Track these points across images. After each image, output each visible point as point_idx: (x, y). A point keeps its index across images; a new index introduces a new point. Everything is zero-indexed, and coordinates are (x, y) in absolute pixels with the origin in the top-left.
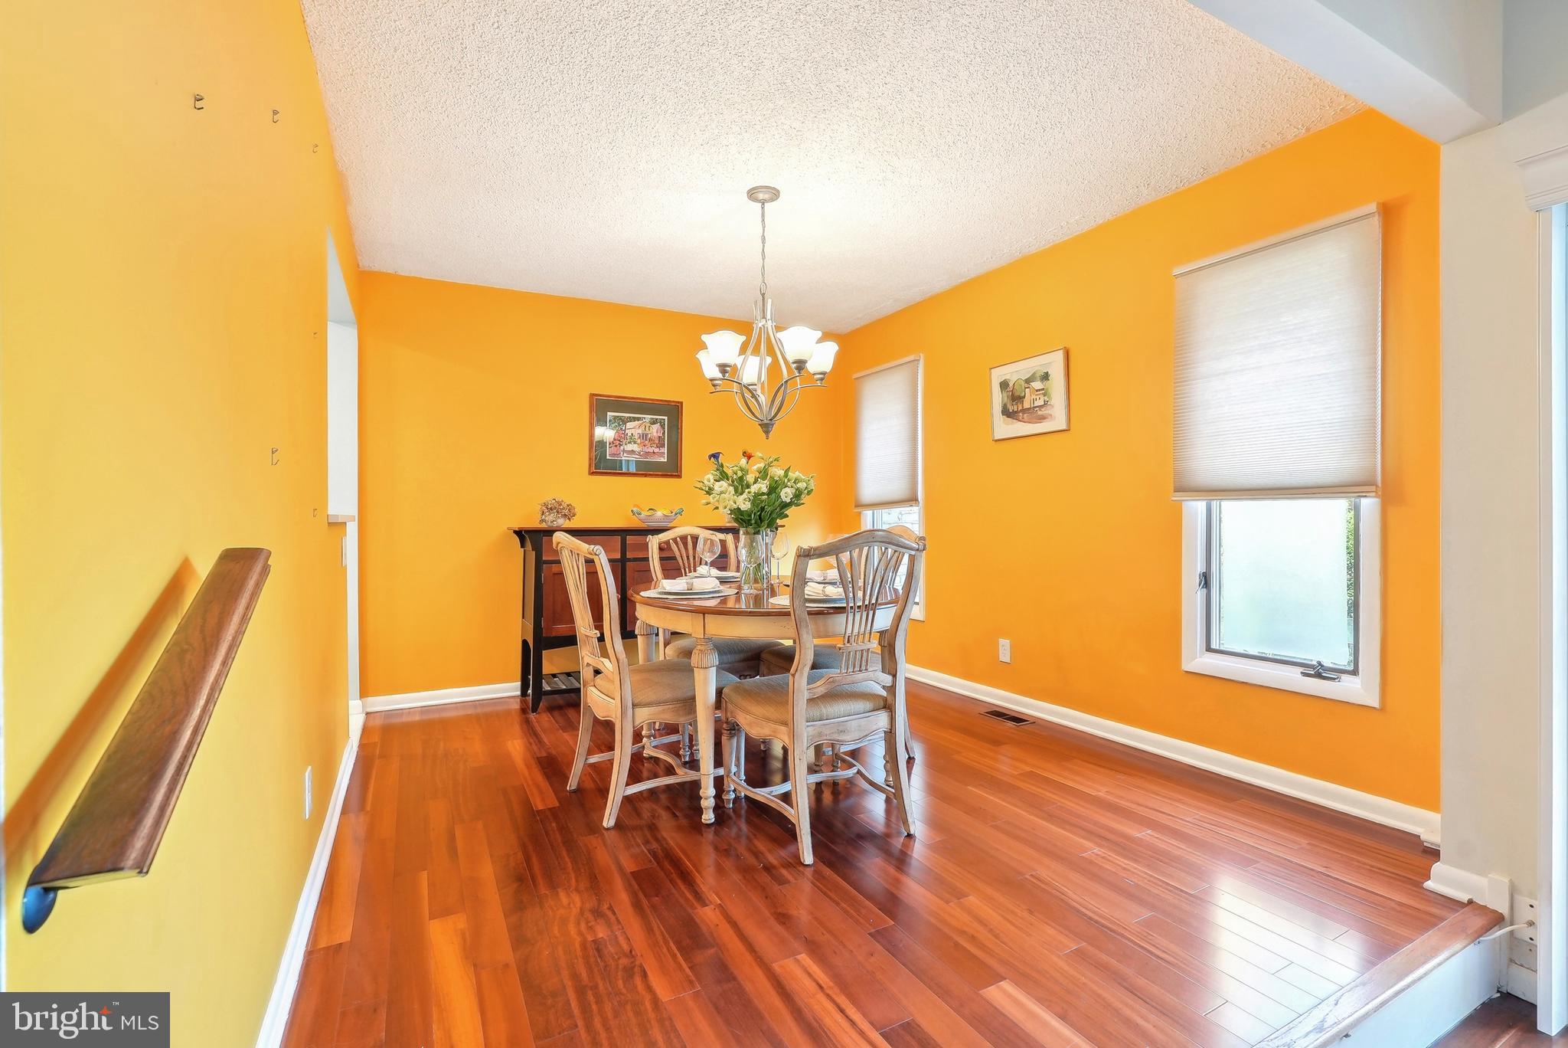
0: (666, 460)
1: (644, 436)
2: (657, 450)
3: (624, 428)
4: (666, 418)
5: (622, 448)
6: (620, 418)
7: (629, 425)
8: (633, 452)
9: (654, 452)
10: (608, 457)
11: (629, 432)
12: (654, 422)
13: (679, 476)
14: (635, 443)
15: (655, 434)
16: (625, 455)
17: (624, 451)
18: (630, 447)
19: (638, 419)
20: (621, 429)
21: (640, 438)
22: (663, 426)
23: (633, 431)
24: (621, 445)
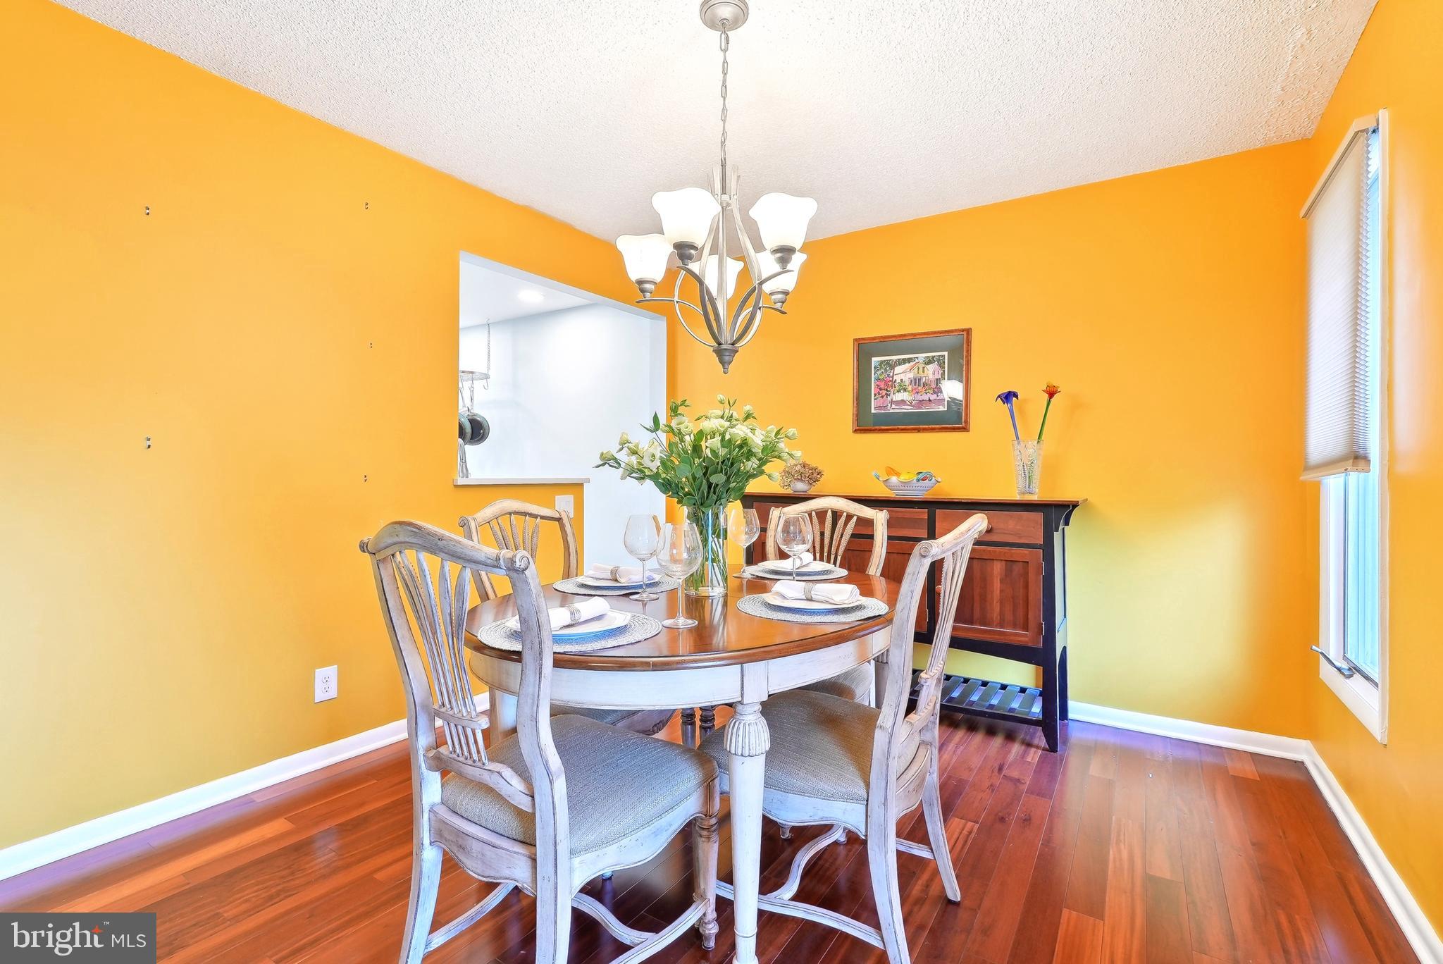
0: (946, 409)
1: (916, 381)
2: (933, 397)
3: (891, 374)
4: (946, 354)
5: (889, 398)
6: (888, 363)
7: (898, 369)
8: (903, 402)
9: (930, 400)
10: (873, 411)
11: (898, 378)
12: (929, 361)
13: (965, 429)
14: (905, 390)
15: (931, 377)
16: (893, 406)
17: (892, 402)
18: (899, 396)
19: (909, 360)
20: (888, 375)
21: (911, 384)
22: (941, 365)
23: (902, 376)
24: (887, 395)
